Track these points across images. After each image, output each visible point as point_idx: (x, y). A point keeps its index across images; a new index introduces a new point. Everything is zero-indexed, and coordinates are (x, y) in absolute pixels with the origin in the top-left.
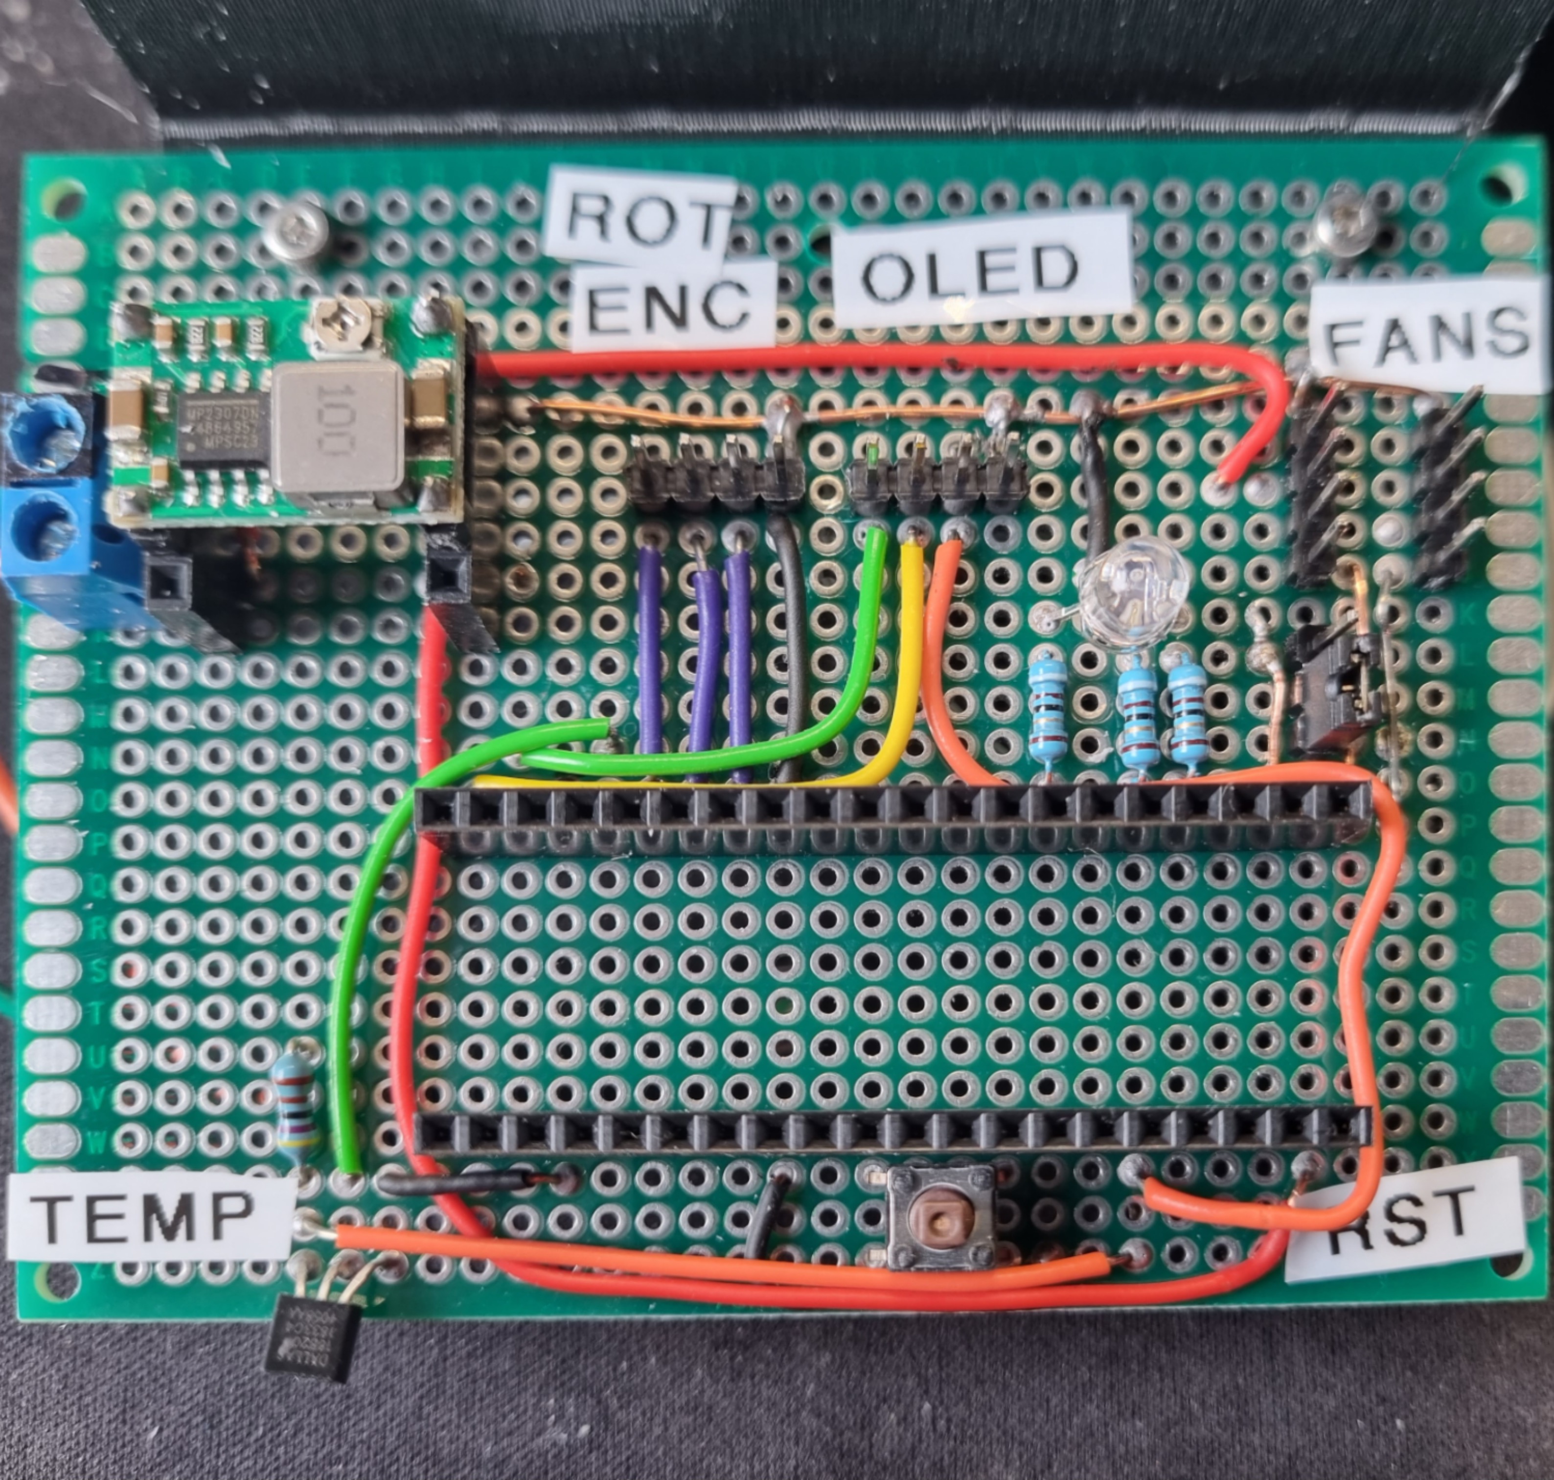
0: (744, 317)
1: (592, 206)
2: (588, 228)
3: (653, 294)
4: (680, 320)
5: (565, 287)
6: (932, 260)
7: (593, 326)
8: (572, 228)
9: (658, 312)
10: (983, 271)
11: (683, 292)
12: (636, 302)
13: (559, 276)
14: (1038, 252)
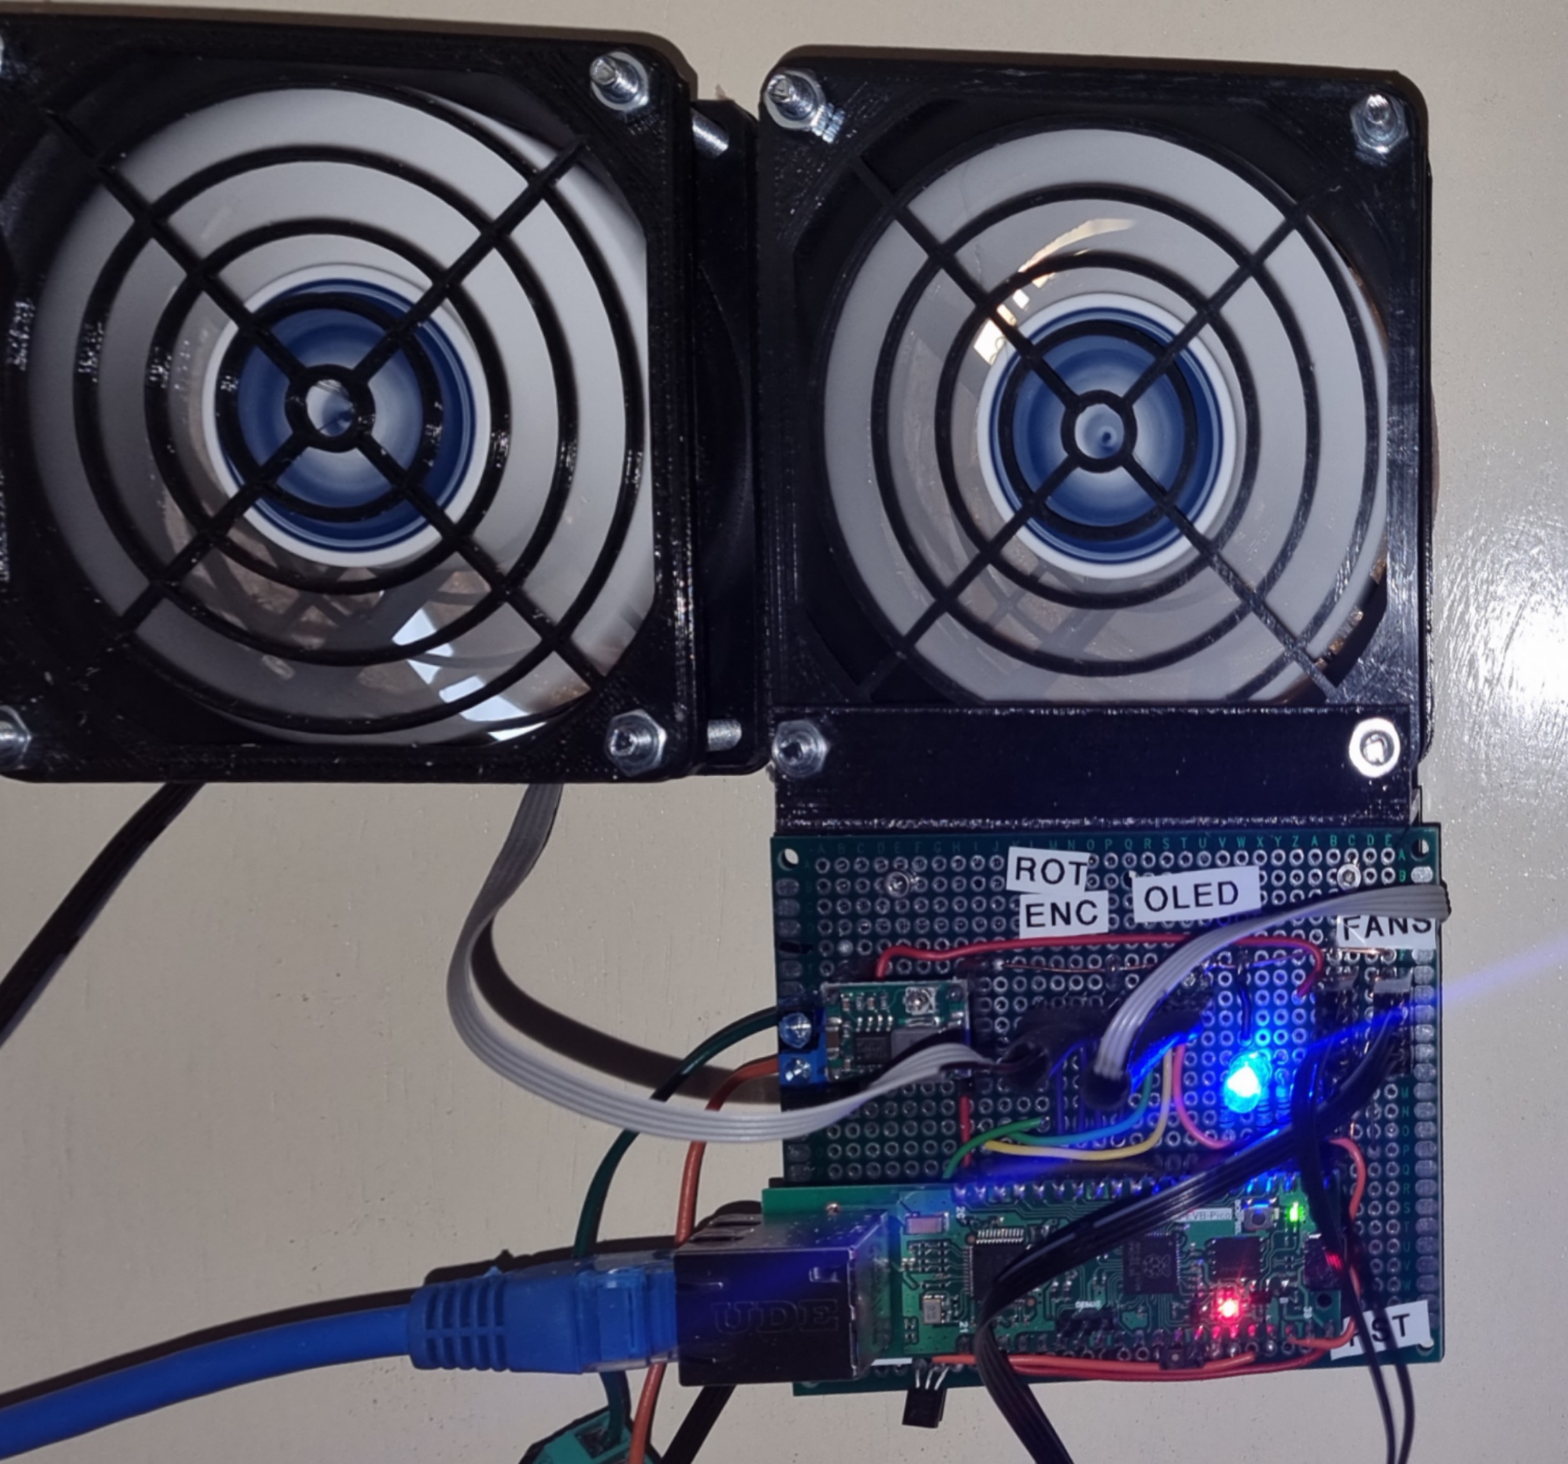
0: (1095, 918)
1: (1026, 864)
2: (1025, 875)
3: (1054, 907)
4: (1067, 921)
5: (1017, 903)
6: (1175, 889)
7: (1029, 924)
8: (1018, 877)
9: (1057, 916)
10: (1197, 895)
11: (1068, 905)
12: (1047, 910)
13: (1014, 898)
14: (1220, 885)
